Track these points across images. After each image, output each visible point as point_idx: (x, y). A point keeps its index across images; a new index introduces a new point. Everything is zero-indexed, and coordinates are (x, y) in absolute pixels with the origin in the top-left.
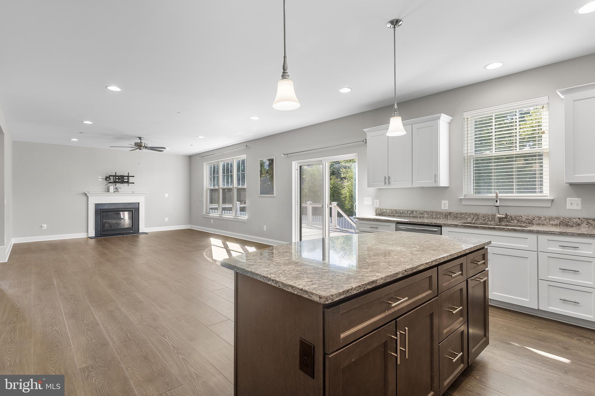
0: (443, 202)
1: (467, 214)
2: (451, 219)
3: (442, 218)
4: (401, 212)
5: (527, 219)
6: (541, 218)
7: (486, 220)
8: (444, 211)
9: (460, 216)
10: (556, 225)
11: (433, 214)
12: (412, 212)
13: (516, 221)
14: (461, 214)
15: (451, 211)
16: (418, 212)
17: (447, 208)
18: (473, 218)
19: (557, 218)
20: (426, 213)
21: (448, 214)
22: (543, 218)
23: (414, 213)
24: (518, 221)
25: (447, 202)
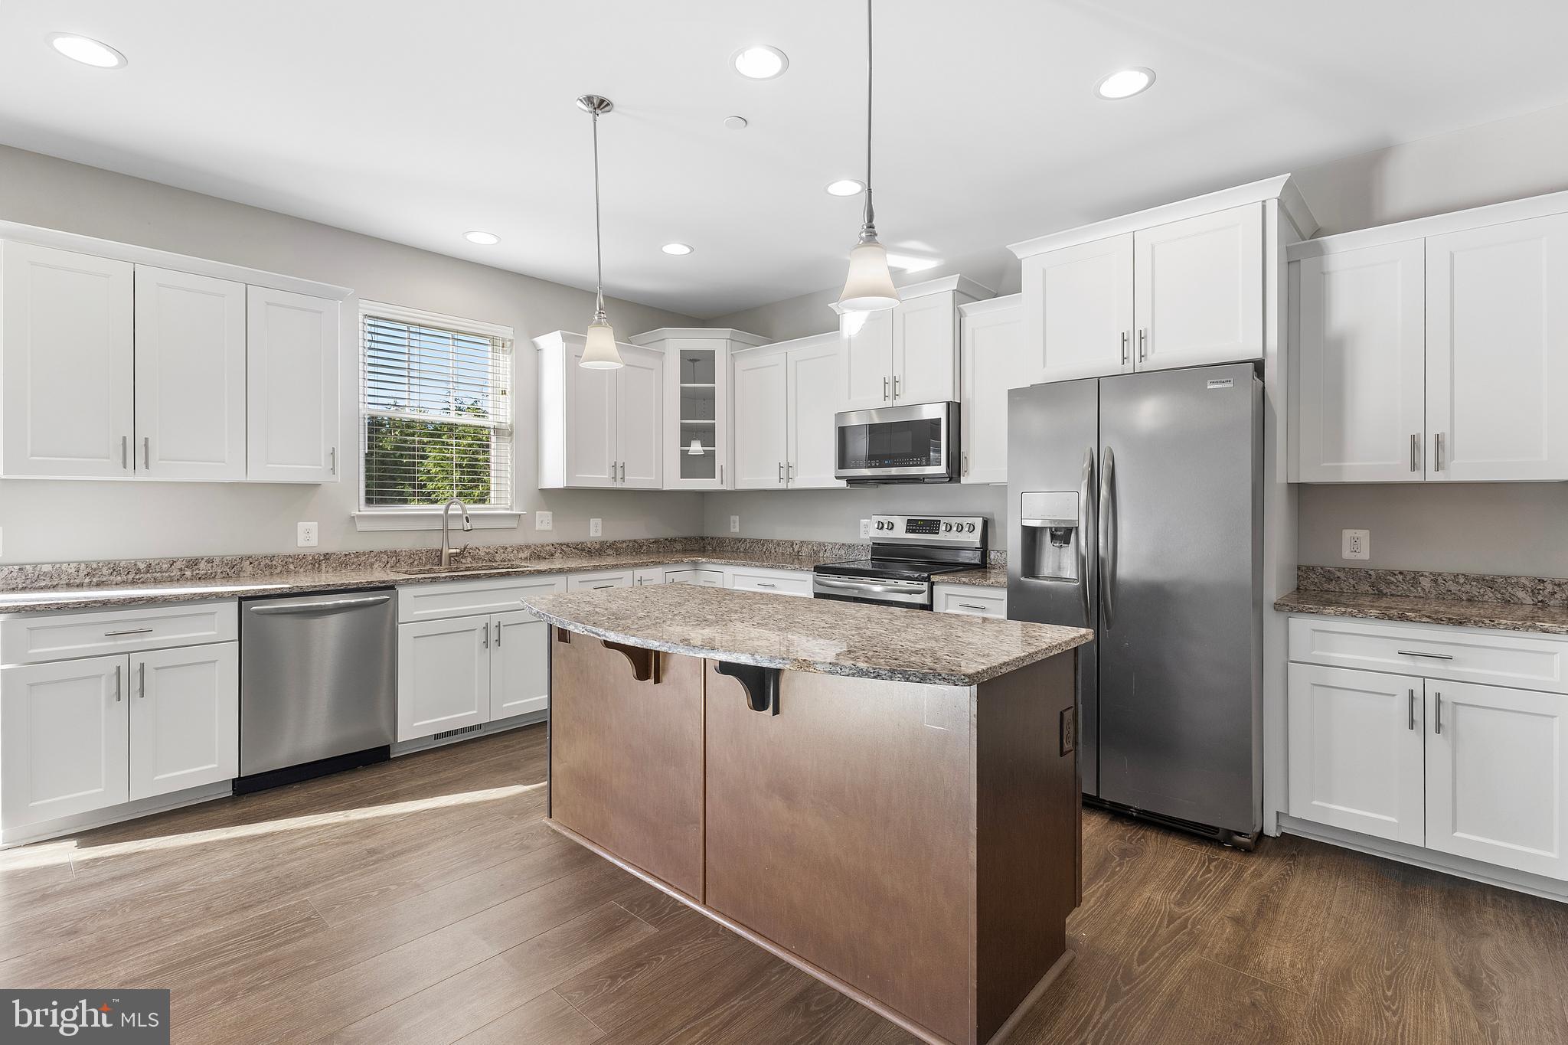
0: (302, 526)
1: (372, 554)
2: (330, 570)
3: (302, 570)
4: (142, 566)
5: (487, 553)
6: (506, 548)
7: (416, 563)
8: (307, 552)
9: (356, 560)
10: (526, 559)
11: (274, 563)
12: (193, 563)
13: (469, 560)
14: (357, 555)
15: (329, 551)
16: (217, 562)
17: (314, 542)
18: (388, 562)
19: (528, 547)
20: (248, 562)
21: (322, 558)
22: (509, 550)
23: (202, 565)
24: (473, 558)
25: (313, 526)
